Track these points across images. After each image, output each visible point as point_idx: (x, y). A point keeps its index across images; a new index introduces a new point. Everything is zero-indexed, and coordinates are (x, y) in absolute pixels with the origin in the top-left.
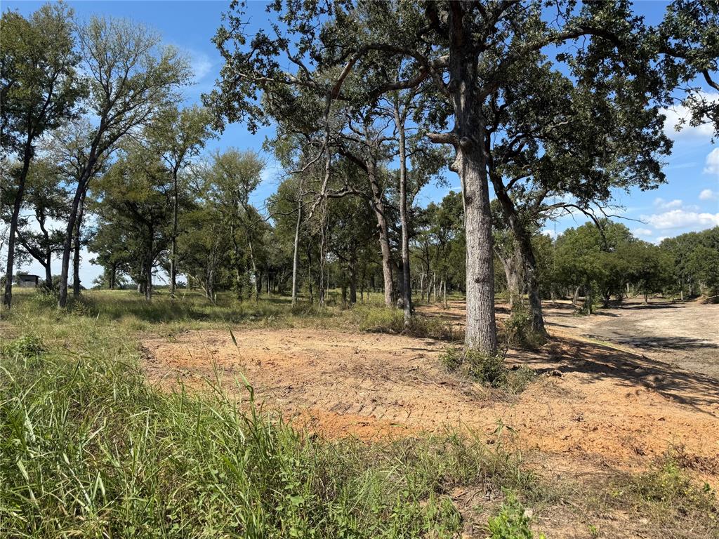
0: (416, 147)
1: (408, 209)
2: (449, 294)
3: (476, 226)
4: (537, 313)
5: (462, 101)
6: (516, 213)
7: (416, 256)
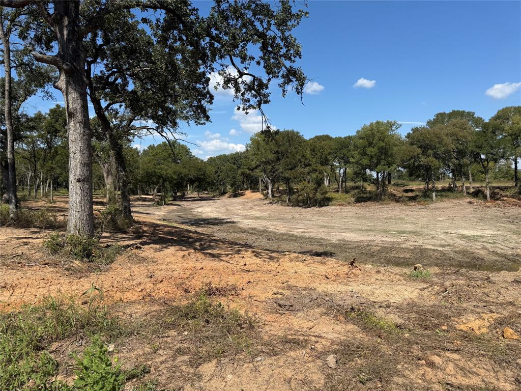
0: (22, 61)
1: (14, 115)
2: (55, 190)
3: (77, 136)
4: (126, 204)
5: (65, 33)
6: (112, 130)
7: (23, 157)
